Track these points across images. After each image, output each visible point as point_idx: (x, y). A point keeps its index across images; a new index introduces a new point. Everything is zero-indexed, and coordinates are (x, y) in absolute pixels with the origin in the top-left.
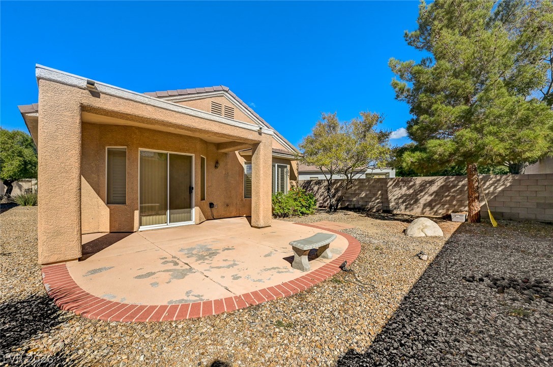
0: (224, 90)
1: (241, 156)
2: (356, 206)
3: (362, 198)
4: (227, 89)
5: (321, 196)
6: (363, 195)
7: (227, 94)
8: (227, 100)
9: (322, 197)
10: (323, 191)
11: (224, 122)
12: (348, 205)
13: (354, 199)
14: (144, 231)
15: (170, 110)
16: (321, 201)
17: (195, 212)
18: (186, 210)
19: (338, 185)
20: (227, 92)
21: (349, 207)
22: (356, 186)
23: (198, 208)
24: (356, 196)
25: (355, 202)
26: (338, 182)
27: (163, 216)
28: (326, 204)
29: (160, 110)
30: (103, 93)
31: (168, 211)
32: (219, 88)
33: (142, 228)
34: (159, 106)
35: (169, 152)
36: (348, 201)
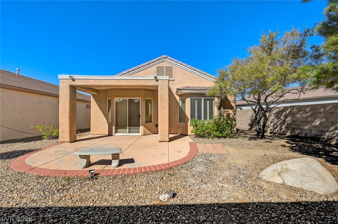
0: (164, 58)
1: (178, 95)
2: (308, 135)
3: (315, 127)
4: (166, 56)
5: (271, 122)
6: (317, 123)
7: (167, 59)
8: (167, 62)
9: (272, 124)
10: (273, 118)
11: (130, 79)
12: (298, 133)
13: (306, 127)
14: (117, 136)
15: (101, 79)
16: (271, 128)
17: (141, 128)
18: (136, 127)
19: (288, 112)
20: (166, 58)
21: (300, 135)
22: (307, 112)
23: (143, 126)
24: (308, 123)
25: (307, 130)
26: (287, 109)
27: (126, 130)
28: (276, 130)
29: (97, 80)
30: (76, 79)
31: (128, 127)
32: (161, 57)
33: (116, 134)
34: (96, 79)
35: (128, 98)
36: (298, 129)
